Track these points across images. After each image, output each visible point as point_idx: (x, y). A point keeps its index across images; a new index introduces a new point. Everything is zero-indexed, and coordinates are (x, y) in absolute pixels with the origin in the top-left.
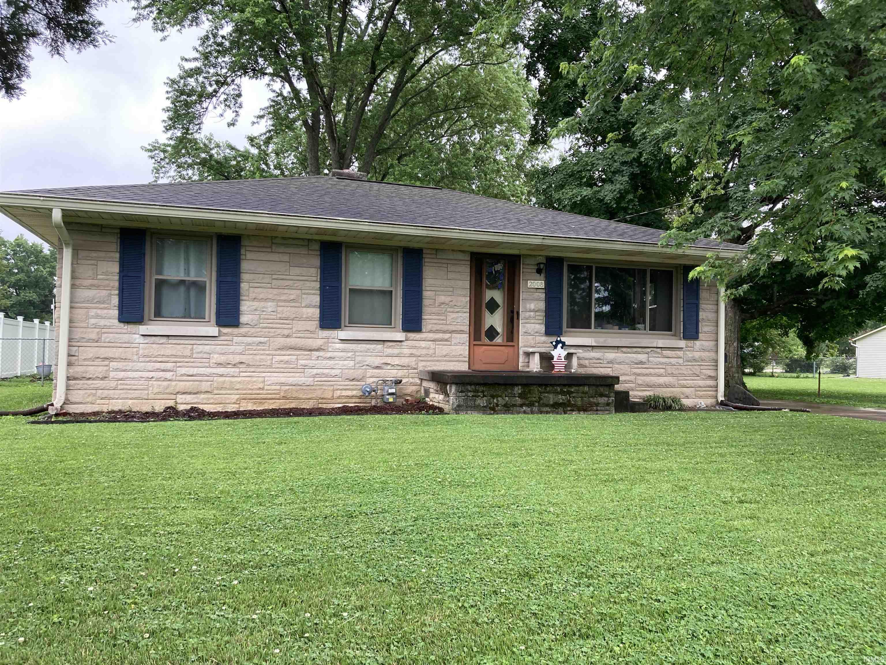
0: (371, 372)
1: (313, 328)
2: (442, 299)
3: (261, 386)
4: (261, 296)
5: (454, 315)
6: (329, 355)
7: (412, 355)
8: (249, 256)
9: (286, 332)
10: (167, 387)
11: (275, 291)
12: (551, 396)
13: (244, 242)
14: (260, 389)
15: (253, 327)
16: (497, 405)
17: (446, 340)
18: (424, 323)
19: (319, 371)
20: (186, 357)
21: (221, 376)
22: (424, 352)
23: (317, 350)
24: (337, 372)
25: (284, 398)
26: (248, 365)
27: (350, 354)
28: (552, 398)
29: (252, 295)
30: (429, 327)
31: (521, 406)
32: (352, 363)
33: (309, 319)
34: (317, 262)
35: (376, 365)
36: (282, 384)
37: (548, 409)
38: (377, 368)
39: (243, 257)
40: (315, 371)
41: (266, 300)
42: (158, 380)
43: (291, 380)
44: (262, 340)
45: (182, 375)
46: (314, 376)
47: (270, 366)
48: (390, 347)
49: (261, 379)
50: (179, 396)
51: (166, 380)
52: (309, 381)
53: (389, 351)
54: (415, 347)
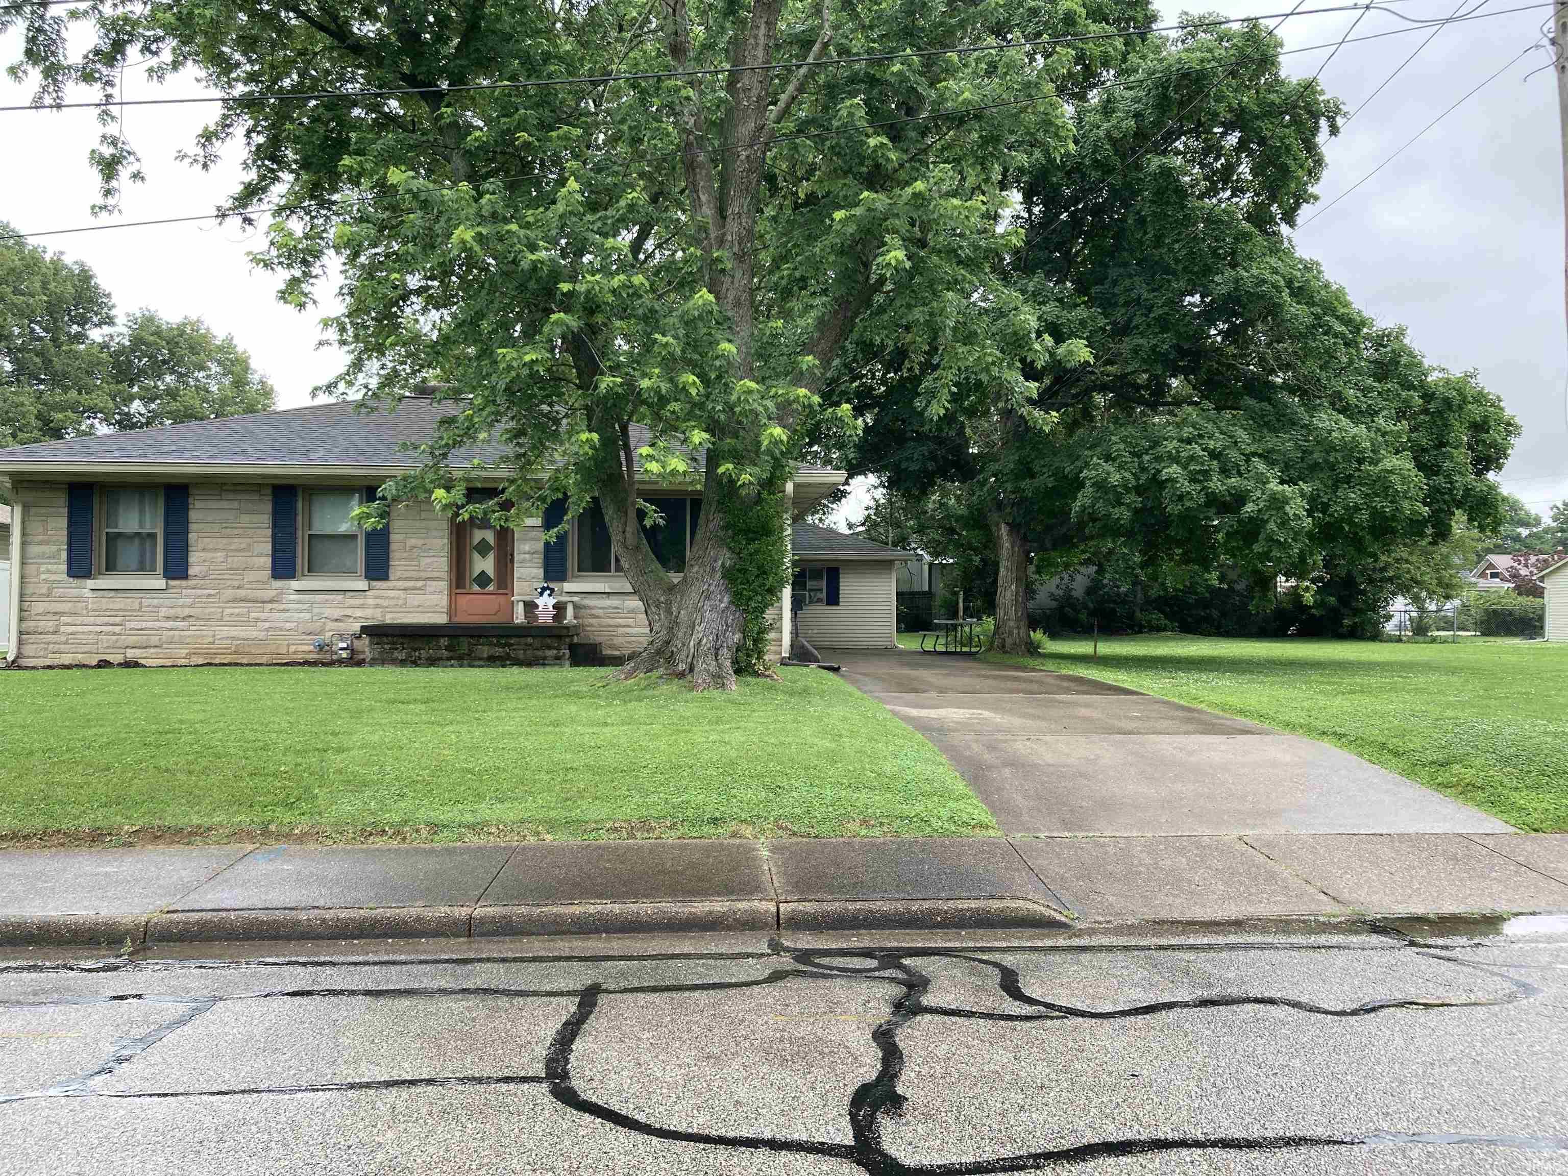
0: (331, 625)
1: (265, 579)
2: (413, 542)
3: (211, 640)
4: (211, 546)
5: (429, 560)
6: (282, 607)
7: (377, 606)
8: (198, 504)
9: (236, 583)
10: (117, 641)
11: (225, 541)
12: (486, 648)
13: (192, 491)
14: (210, 643)
15: (203, 578)
16: (420, 659)
17: (419, 589)
18: (391, 570)
19: (272, 624)
20: (134, 611)
21: (171, 630)
22: (392, 602)
23: (271, 601)
24: (292, 625)
25: (236, 653)
26: (198, 619)
27: (306, 606)
28: (485, 651)
29: (201, 546)
30: (398, 574)
31: (449, 659)
32: (308, 616)
33: (262, 569)
34: (269, 507)
35: (335, 617)
36: (233, 638)
37: (481, 663)
38: (336, 620)
39: (191, 506)
40: (267, 625)
41: (216, 550)
42: (107, 634)
43: (243, 634)
44: (212, 592)
45: (131, 629)
46: (267, 630)
47: (221, 620)
48: (352, 597)
49: (211, 633)
50: (128, 651)
51: (114, 634)
52: (262, 635)
53: (353, 602)
54: (382, 598)
